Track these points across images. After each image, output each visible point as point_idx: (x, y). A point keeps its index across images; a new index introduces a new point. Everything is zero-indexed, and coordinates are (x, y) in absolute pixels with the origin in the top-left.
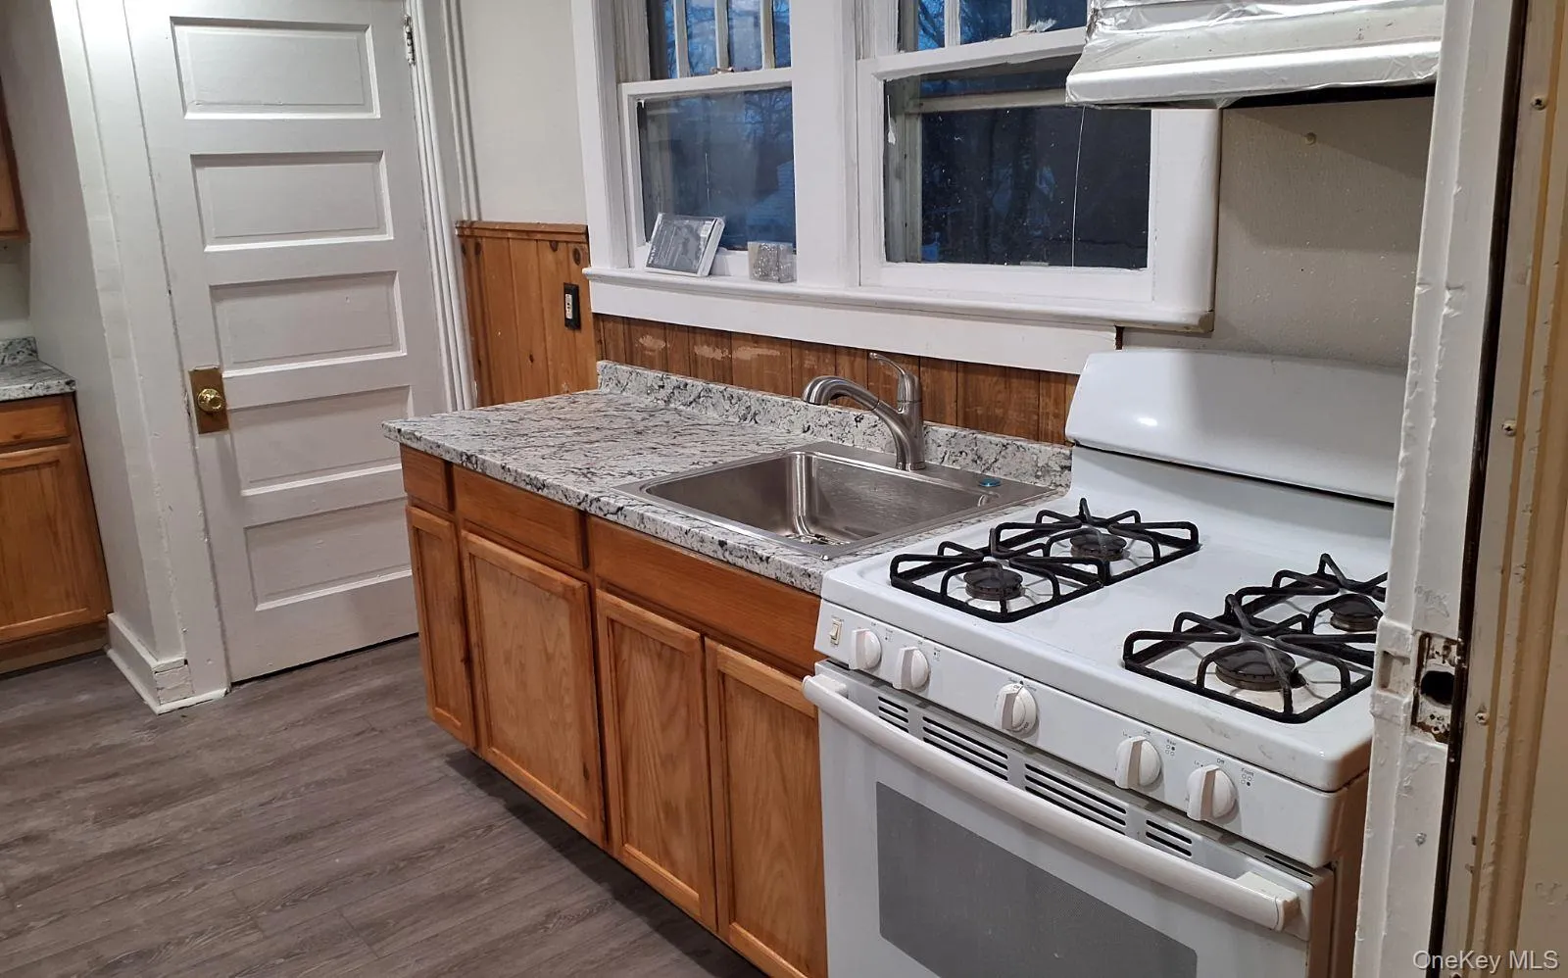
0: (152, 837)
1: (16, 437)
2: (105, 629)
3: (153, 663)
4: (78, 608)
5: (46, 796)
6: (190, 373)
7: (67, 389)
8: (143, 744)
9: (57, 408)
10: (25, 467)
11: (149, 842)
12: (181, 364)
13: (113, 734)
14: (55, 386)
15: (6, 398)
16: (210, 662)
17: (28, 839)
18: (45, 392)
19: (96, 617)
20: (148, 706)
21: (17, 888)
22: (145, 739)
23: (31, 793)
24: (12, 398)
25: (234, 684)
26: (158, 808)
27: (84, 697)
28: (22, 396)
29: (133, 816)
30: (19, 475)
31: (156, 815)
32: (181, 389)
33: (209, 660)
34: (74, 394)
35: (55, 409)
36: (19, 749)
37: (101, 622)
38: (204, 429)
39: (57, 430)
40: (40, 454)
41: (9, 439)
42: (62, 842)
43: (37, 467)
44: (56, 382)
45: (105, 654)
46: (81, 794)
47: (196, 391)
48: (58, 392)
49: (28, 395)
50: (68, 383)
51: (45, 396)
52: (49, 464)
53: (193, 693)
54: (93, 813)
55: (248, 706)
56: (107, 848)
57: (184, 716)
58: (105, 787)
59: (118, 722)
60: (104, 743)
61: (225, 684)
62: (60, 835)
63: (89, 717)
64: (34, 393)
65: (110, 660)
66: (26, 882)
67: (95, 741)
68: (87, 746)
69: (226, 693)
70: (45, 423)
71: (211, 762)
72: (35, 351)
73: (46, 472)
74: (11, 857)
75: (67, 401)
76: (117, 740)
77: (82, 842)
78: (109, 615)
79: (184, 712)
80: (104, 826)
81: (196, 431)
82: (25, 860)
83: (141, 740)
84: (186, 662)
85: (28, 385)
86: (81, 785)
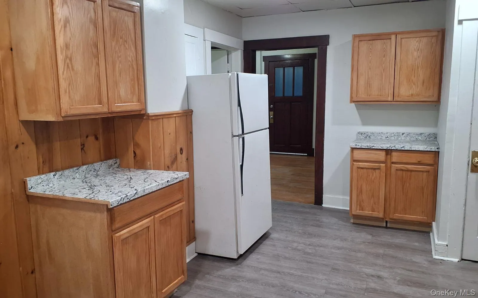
0: (410, 295)
1: (419, 162)
2: (431, 226)
3: (436, 242)
4: (424, 217)
5: (391, 268)
6: (472, 152)
7: (437, 150)
8: (424, 265)
9: (433, 155)
10: (420, 171)
11: (408, 296)
12: (469, 148)
13: (418, 259)
14: (434, 149)
15: (419, 150)
16: (455, 249)
17: (379, 277)
18: (430, 150)
19: (429, 221)
20: (432, 255)
21: (369, 289)
22: (426, 264)
23: (387, 265)
24: (420, 150)
25: (462, 259)
26: (416, 287)
27: (416, 244)
28: (423, 150)
29: (409, 286)
30: (417, 173)
31: (414, 289)
32: (467, 157)
33: (455, 248)
34: (439, 152)
35: (432, 155)
36: (391, 251)
37: (430, 223)
38: (472, 171)
39: (431, 162)
40: (424, 168)
41: (416, 162)
42: (386, 282)
43: (423, 171)
44: (434, 147)
45: (430, 233)
46: (399, 272)
47: (473, 158)
48: (434, 151)
49: (425, 150)
50: (437, 148)
51: (430, 151)
52: (426, 171)
53: (447, 257)
54: (399, 279)
55: (463, 269)
56: (395, 291)
57: (441, 263)
58: (407, 273)
59: (421, 255)
60: (414, 260)
61: (459, 258)
62: (387, 281)
63: (414, 250)
64: (426, 150)
65: (430, 236)
66: (371, 288)
67: (412, 258)
68: (408, 258)
69: (459, 261)
70: (428, 159)
71: (440, 280)
72: (436, 138)
73: (425, 174)
74: (372, 280)
75: (436, 154)
76: (417, 261)
77: (391, 285)
78: (433, 222)
79: (442, 261)
80: (399, 284)
81: (470, 171)
82: (375, 283)
83: (424, 264)
84: (447, 245)
85: (426, 147)
86: (400, 269)
